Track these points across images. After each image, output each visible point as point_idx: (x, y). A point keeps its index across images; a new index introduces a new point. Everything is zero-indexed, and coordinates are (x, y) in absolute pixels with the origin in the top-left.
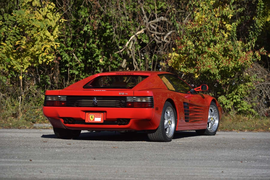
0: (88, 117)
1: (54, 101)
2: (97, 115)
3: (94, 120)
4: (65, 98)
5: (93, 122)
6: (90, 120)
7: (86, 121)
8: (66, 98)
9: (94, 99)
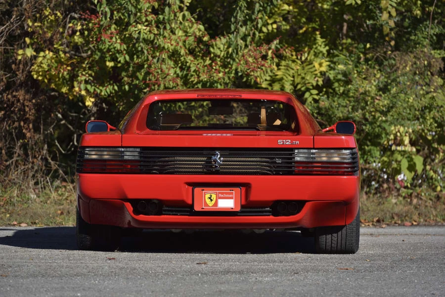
0: (202, 198)
1: (105, 160)
2: (222, 193)
3: (216, 204)
4: (136, 154)
5: (214, 209)
6: (206, 204)
7: (197, 208)
8: (140, 153)
9: (214, 155)
